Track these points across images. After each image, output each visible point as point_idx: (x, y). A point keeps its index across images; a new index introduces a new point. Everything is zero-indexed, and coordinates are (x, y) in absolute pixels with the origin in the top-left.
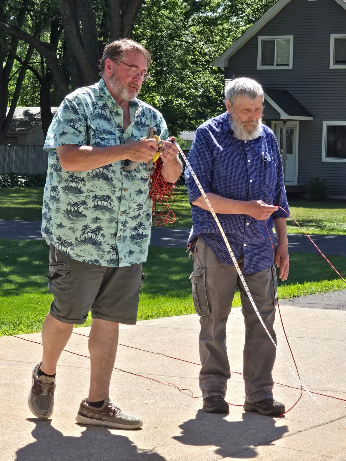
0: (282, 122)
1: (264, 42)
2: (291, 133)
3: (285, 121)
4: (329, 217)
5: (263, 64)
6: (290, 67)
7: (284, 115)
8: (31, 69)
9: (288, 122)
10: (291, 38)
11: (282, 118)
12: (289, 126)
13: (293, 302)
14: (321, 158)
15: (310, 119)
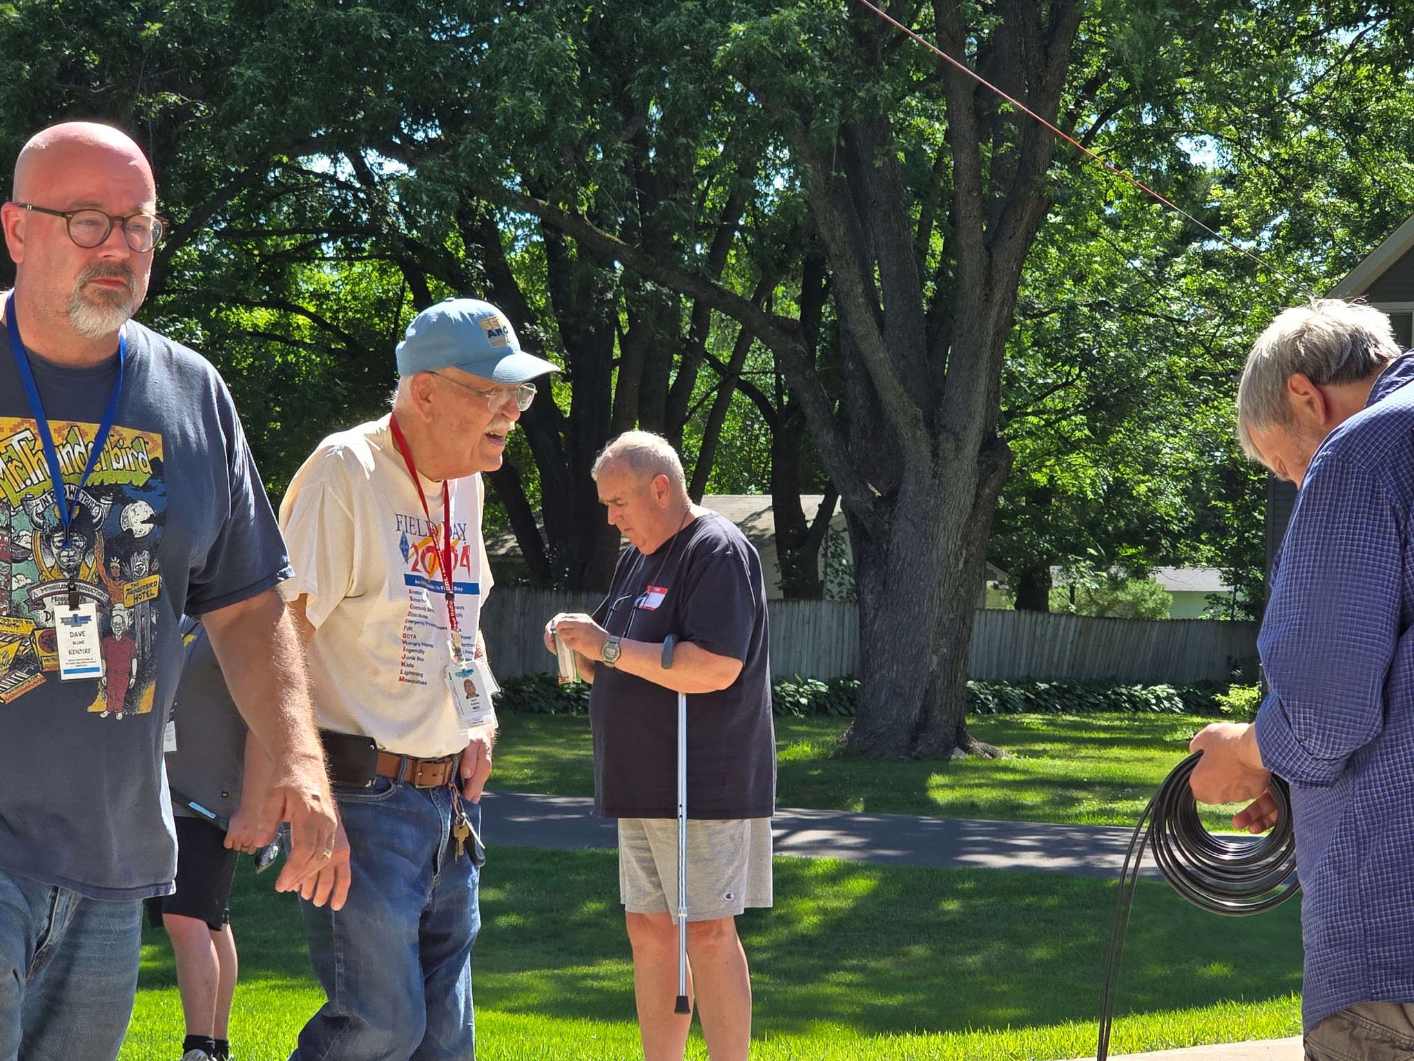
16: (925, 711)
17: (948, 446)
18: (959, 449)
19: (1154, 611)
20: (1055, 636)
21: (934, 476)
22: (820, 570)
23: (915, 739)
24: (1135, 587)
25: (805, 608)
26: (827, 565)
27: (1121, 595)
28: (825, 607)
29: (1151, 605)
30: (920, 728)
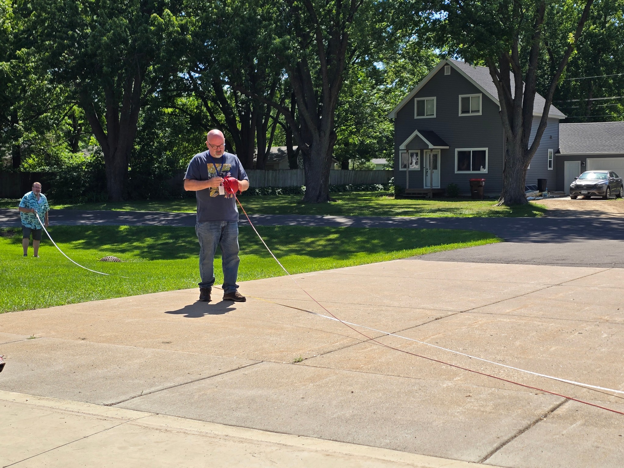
0: (430, 150)
1: (418, 102)
2: (435, 156)
3: (432, 150)
4: (458, 207)
5: (418, 115)
6: (435, 116)
7: (431, 146)
8: (280, 123)
9: (433, 150)
10: (435, 98)
11: (430, 148)
12: (434, 153)
13: (421, 258)
14: (454, 172)
15: (447, 147)
16: (320, 192)
17: (322, 134)
18: (325, 135)
19: (373, 168)
20: (350, 174)
21: (320, 141)
22: (298, 162)
23: (318, 199)
24: (367, 163)
25: (294, 171)
26: (299, 161)
27: (364, 165)
28: (299, 170)
29: (372, 167)
30: (319, 196)
